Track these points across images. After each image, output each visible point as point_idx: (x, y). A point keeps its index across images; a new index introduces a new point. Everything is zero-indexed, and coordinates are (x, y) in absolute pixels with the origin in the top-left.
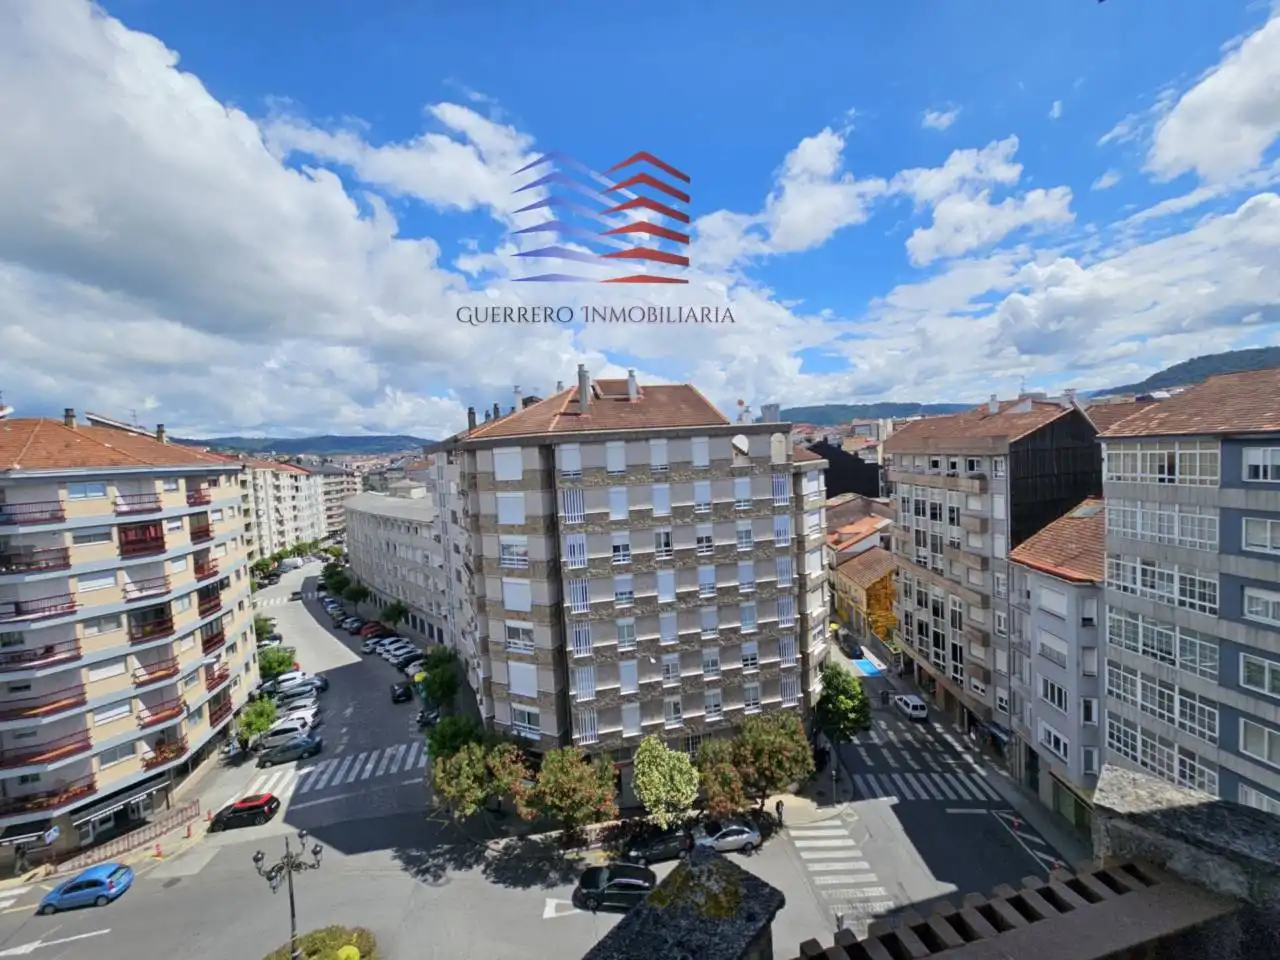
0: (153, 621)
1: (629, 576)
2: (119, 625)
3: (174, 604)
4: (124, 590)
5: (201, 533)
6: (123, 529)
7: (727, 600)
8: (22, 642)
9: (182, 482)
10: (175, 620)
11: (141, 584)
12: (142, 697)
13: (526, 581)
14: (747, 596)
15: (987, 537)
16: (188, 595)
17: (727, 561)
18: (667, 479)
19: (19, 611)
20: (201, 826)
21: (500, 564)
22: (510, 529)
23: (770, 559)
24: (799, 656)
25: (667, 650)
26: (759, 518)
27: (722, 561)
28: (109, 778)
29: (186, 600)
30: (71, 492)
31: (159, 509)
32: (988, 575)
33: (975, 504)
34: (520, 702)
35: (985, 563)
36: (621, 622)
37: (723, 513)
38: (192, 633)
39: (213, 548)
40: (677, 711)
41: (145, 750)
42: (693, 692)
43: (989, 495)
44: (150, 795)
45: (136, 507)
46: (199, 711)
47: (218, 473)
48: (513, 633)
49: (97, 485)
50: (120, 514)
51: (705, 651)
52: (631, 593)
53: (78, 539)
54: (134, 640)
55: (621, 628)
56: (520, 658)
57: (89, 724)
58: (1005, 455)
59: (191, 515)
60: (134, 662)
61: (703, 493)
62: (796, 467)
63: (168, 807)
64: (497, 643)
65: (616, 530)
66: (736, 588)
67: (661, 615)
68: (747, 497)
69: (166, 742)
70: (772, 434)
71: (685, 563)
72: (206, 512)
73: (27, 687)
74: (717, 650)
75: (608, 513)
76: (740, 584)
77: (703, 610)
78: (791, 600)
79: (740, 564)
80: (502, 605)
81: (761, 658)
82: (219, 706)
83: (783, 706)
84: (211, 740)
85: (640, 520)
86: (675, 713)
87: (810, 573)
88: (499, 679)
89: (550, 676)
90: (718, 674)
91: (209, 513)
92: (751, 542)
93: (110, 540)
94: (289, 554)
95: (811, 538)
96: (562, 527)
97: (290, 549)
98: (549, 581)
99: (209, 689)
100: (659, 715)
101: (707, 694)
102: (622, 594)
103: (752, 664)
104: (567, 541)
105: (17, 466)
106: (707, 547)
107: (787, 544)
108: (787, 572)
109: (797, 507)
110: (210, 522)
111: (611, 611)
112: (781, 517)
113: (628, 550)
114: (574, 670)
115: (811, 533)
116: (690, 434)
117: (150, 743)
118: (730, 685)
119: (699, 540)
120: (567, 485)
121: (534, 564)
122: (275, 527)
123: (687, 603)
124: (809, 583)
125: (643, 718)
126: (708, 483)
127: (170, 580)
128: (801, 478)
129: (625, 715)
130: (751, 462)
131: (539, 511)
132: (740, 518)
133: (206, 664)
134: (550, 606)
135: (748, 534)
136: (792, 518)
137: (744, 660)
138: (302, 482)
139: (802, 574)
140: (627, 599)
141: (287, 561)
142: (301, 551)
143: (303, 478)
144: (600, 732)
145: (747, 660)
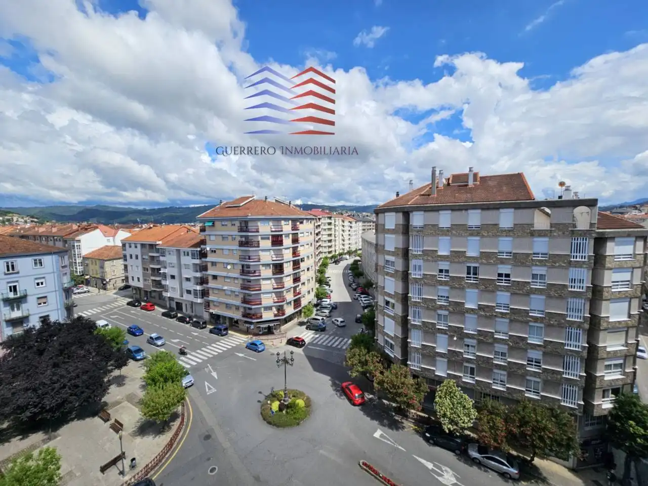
0: (278, 268)
1: (447, 288)
2: (270, 268)
3: (284, 264)
4: (272, 257)
5: (295, 240)
6: (273, 236)
7: (518, 317)
8: (249, 268)
9: (290, 222)
10: (284, 269)
11: (277, 255)
12: (276, 293)
13: (393, 279)
14: (536, 319)
16: (289, 262)
18: (478, 234)
19: (249, 259)
20: (285, 341)
21: (384, 268)
22: (389, 253)
23: (560, 297)
24: (584, 374)
25: (468, 336)
26: (553, 267)
27: (518, 292)
28: (266, 316)
29: (289, 263)
30: (261, 223)
31: (282, 231)
34: (387, 337)
36: (440, 312)
37: (520, 260)
38: (290, 275)
39: (299, 247)
41: (275, 310)
42: (485, 366)
44: (274, 325)
45: (277, 230)
46: (290, 302)
47: (303, 219)
48: (387, 303)
49: (267, 222)
50: (272, 231)
51: (496, 345)
52: (448, 297)
53: (262, 239)
54: (274, 274)
55: (439, 315)
56: (389, 316)
57: (262, 297)
59: (292, 234)
60: (273, 281)
61: (505, 245)
62: (598, 233)
63: (280, 331)
64: (380, 305)
65: (442, 261)
66: (527, 312)
67: (467, 315)
68: (545, 252)
69: (280, 310)
70: (575, 206)
71: (488, 287)
72: (297, 233)
73: (250, 282)
74: (506, 347)
75: (437, 250)
76: (531, 310)
77: (497, 319)
78: (581, 332)
79: (532, 296)
80: (384, 289)
81: (545, 364)
82: (297, 302)
83: (562, 404)
84: (293, 314)
85: (457, 256)
86: (471, 374)
87: (608, 317)
88: (380, 323)
89: (400, 329)
90: (505, 362)
91: (299, 233)
92: (544, 283)
93: (269, 239)
94: (345, 254)
95: (613, 290)
96: (410, 255)
97: (346, 251)
98: (402, 281)
99: (295, 296)
100: (460, 372)
101: (495, 371)
102: (441, 296)
103: (535, 365)
104: (413, 263)
105: (250, 215)
106: (505, 280)
107: (581, 290)
108: (579, 311)
109: (595, 263)
110: (299, 237)
111: (434, 304)
112: (577, 269)
113: (448, 273)
114: (411, 330)
115: (614, 285)
116: (498, 207)
117: (276, 308)
118: (514, 372)
119: (500, 275)
120: (415, 233)
121: (397, 271)
122: (341, 242)
123: (486, 313)
124: (604, 325)
125: (449, 369)
126: (511, 239)
127: (284, 255)
128: (606, 242)
129: (438, 363)
130: (551, 227)
131: (401, 246)
132: (536, 265)
133: (294, 287)
134: (402, 294)
135: (542, 277)
136: (591, 272)
137: (528, 361)
138: (353, 225)
139: (595, 316)
140: (444, 300)
141: (344, 256)
142: (350, 253)
143: (354, 223)
144: (422, 366)
145: (532, 361)
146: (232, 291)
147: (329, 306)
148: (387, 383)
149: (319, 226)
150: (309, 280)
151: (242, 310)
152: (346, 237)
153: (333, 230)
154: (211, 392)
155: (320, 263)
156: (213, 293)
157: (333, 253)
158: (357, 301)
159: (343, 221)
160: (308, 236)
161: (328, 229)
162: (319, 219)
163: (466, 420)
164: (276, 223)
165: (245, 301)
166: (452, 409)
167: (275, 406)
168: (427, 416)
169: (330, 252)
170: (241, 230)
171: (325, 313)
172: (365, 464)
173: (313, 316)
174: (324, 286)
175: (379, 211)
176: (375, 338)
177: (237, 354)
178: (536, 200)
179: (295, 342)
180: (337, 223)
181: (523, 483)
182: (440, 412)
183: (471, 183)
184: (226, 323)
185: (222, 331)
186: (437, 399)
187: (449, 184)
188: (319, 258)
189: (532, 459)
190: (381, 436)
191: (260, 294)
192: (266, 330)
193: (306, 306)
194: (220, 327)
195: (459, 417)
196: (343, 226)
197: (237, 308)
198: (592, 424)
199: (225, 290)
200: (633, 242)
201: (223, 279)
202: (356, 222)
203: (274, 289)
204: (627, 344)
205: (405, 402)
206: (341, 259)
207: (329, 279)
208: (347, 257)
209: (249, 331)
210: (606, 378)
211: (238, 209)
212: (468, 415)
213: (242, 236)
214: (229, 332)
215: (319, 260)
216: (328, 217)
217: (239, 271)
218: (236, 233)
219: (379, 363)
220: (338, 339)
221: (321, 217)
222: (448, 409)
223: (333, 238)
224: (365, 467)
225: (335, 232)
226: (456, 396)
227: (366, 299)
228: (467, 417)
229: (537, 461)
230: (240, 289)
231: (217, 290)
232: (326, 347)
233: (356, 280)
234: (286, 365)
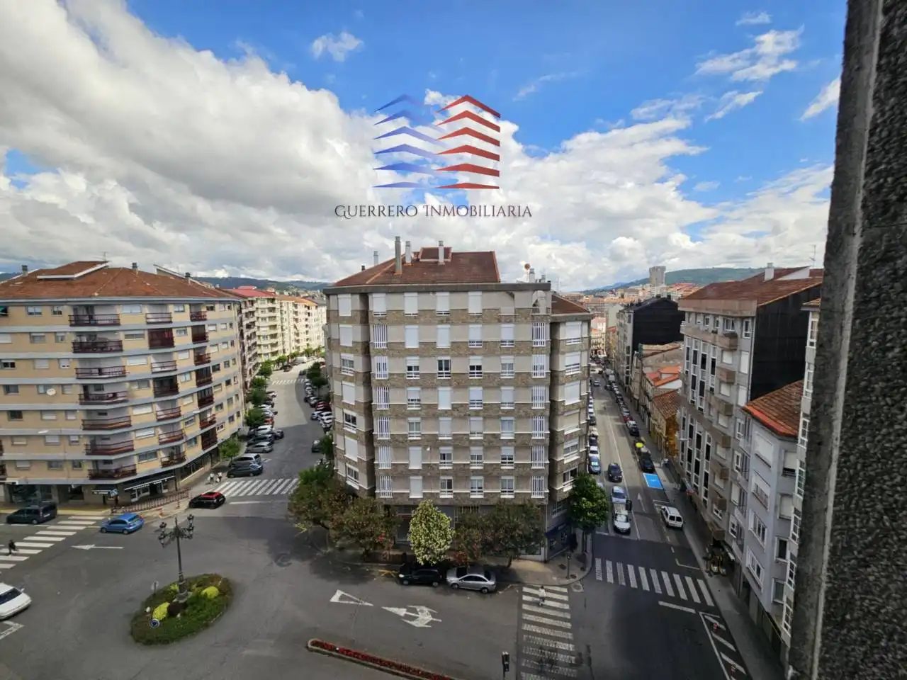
0: (166, 386)
1: (418, 389)
2: (149, 386)
3: (178, 377)
4: (152, 367)
5: (199, 336)
6: (151, 332)
7: (490, 412)
8: (102, 389)
9: (187, 307)
10: (179, 386)
11: (161, 364)
12: (161, 427)
13: (352, 384)
14: (508, 413)
15: (734, 387)
16: (190, 372)
17: (491, 385)
18: (448, 321)
19: (100, 374)
20: (185, 504)
21: (340, 371)
22: (345, 349)
23: (526, 386)
24: (548, 462)
25: (444, 443)
26: (518, 354)
27: (488, 384)
28: (144, 469)
29: (188, 376)
30: (123, 310)
31: (171, 322)
32: (732, 420)
33: (727, 359)
34: (350, 463)
35: (728, 409)
36: (412, 419)
37: (491, 348)
38: (191, 395)
39: (208, 346)
40: (450, 487)
41: (163, 456)
42: (462, 474)
43: (738, 351)
44: (163, 481)
45: (160, 320)
46: (195, 439)
47: (214, 302)
48: (347, 417)
49: (137, 306)
50: (148, 323)
51: (472, 448)
52: (419, 400)
53: (127, 336)
54: (156, 395)
55: (411, 424)
56: (351, 435)
57: (133, 438)
58: (753, 318)
59: (193, 327)
60: (157, 407)
61: (475, 333)
62: (553, 317)
63: (176, 490)
64: (338, 423)
65: (410, 355)
66: (498, 406)
67: (440, 419)
68: (511, 339)
69: (175, 453)
70: (534, 290)
71: (460, 383)
72: (204, 326)
73: (106, 414)
74: (481, 448)
75: (404, 343)
76: (502, 403)
77: (472, 419)
78: (544, 419)
79: (503, 388)
80: (342, 399)
81: (516, 459)
82: (208, 438)
83: (532, 497)
84: (202, 457)
85: (427, 349)
86: (448, 488)
87: (564, 401)
88: (340, 447)
89: (364, 449)
90: (481, 466)
91: (206, 327)
92: (513, 373)
93: (144, 338)
94: (302, 354)
95: (567, 374)
96: (371, 350)
97: (302, 351)
98: (364, 386)
99: (202, 428)
100: (436, 488)
101: (473, 478)
102: (412, 400)
103: (509, 463)
104: (376, 360)
105: (96, 294)
106: (477, 373)
107: (542, 377)
108: (541, 398)
109: (552, 349)
110: (207, 331)
111: (403, 411)
112: (538, 356)
113: (418, 370)
114: (378, 448)
115: (567, 369)
116: (466, 289)
117: (164, 453)
118: (490, 474)
119: (472, 368)
120: (376, 322)
121: (356, 373)
122: (293, 337)
123: (460, 412)
124: (561, 409)
125: (424, 487)
126: (479, 326)
127: (177, 363)
128: (559, 326)
129: (412, 484)
130: (515, 312)
131: (359, 339)
132: (505, 354)
133: (200, 414)
134: (365, 403)
135: (511, 366)
136: (548, 358)
137: (502, 459)
138: (313, 310)
139: (554, 401)
140: (416, 404)
141: (299, 358)
142: (308, 353)
143: (313, 308)
144: (394, 492)
145: (505, 459)
146: (61, 436)
147: (270, 435)
148: (348, 526)
149: (252, 313)
150: (231, 399)
151: (88, 467)
152: (302, 329)
153: (278, 319)
154: (8, 633)
155: (257, 371)
156: (13, 445)
157: (281, 354)
158: (316, 422)
159: (296, 306)
160: (226, 329)
161: (269, 317)
162: (252, 302)
163: (442, 542)
164: (157, 310)
165: (93, 449)
166: (428, 535)
167: (161, 611)
168: (400, 553)
169: (274, 354)
170: (76, 321)
171: (263, 446)
172: (315, 644)
173: (242, 454)
174: (264, 405)
175: (331, 292)
176: (335, 468)
177: (78, 547)
178: (502, 283)
179: (205, 501)
180: (284, 309)
181: (500, 592)
182: (414, 543)
183: (441, 260)
184: (50, 497)
185: (41, 513)
186: (411, 528)
187: (418, 260)
188: (254, 363)
189: (510, 564)
190: (342, 598)
191: (128, 432)
192: (148, 493)
193: (226, 441)
194: (36, 507)
195: (435, 541)
196: (296, 313)
197: (77, 465)
198: (559, 510)
199: (44, 436)
200: (580, 327)
201: (38, 415)
202: (317, 307)
203: (159, 420)
204: (580, 426)
205: (371, 544)
206: (294, 363)
207: (273, 394)
208: (305, 358)
209: (107, 502)
210: (565, 462)
211: (68, 284)
212: (444, 536)
213: (80, 334)
214: (60, 512)
215: (254, 366)
216: (268, 299)
217: (78, 397)
218: (68, 328)
219: (337, 501)
220: (282, 483)
221: (255, 299)
222: (423, 537)
223: (279, 331)
224: (315, 648)
225: (282, 322)
226: (433, 518)
227: (329, 417)
228: (442, 539)
229: (515, 564)
230: (81, 430)
231: (24, 439)
232: (263, 497)
233: (316, 393)
234: (180, 539)
